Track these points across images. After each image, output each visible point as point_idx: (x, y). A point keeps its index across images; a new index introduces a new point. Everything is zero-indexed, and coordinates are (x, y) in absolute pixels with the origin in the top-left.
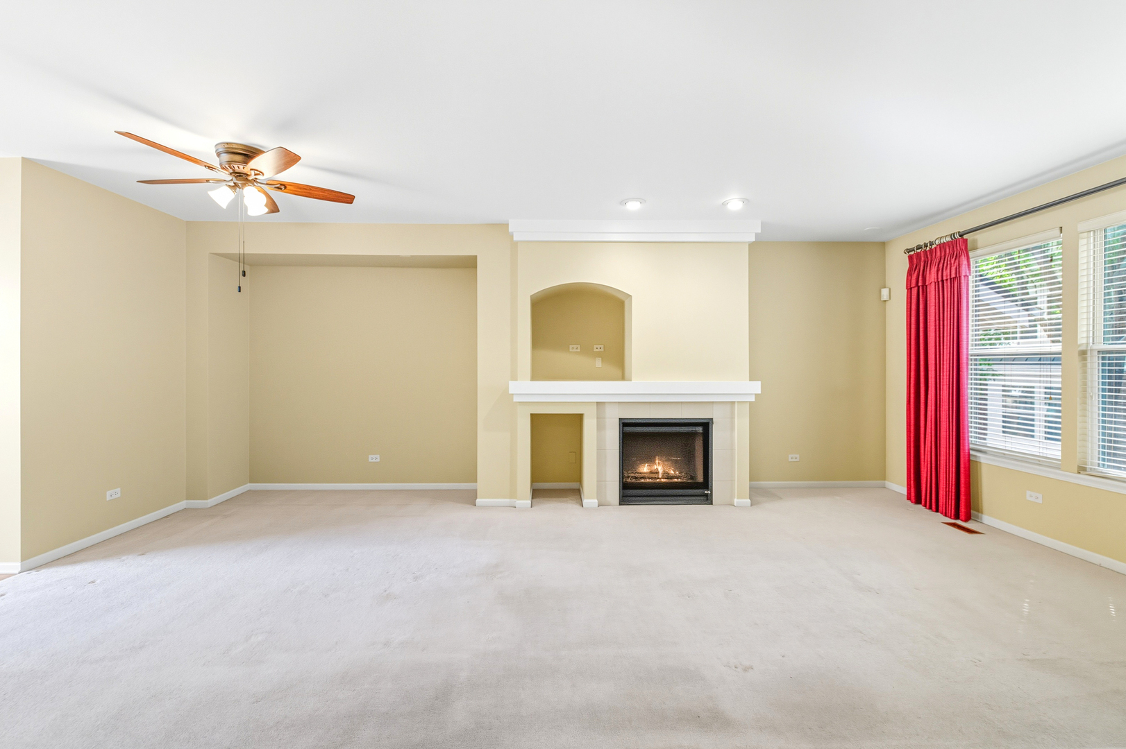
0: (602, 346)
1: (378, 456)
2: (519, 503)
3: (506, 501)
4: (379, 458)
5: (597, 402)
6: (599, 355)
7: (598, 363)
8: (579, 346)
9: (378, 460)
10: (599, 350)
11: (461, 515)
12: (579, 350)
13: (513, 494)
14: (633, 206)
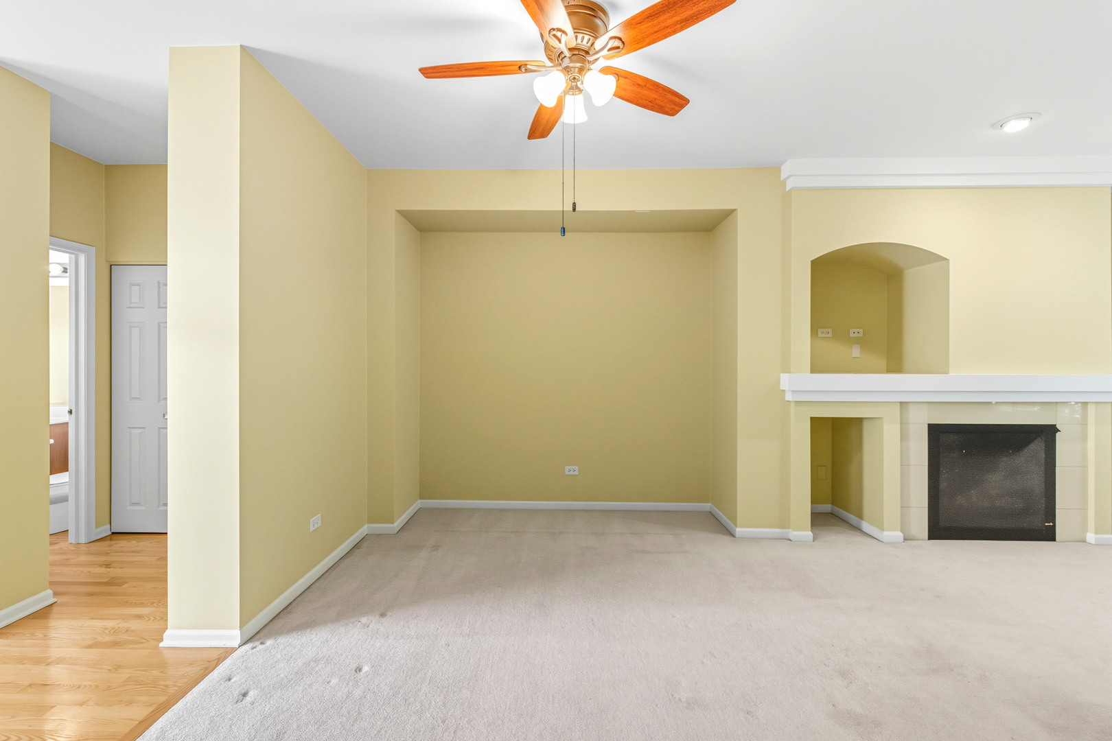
0: (861, 330)
1: (576, 468)
2: (794, 534)
3: (776, 531)
4: (577, 470)
5: (901, 402)
6: (856, 341)
7: (856, 352)
8: (830, 330)
9: (576, 473)
10: (856, 335)
11: (714, 549)
12: (830, 335)
13: (784, 523)
14: (1015, 126)
